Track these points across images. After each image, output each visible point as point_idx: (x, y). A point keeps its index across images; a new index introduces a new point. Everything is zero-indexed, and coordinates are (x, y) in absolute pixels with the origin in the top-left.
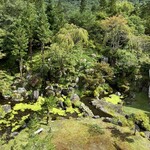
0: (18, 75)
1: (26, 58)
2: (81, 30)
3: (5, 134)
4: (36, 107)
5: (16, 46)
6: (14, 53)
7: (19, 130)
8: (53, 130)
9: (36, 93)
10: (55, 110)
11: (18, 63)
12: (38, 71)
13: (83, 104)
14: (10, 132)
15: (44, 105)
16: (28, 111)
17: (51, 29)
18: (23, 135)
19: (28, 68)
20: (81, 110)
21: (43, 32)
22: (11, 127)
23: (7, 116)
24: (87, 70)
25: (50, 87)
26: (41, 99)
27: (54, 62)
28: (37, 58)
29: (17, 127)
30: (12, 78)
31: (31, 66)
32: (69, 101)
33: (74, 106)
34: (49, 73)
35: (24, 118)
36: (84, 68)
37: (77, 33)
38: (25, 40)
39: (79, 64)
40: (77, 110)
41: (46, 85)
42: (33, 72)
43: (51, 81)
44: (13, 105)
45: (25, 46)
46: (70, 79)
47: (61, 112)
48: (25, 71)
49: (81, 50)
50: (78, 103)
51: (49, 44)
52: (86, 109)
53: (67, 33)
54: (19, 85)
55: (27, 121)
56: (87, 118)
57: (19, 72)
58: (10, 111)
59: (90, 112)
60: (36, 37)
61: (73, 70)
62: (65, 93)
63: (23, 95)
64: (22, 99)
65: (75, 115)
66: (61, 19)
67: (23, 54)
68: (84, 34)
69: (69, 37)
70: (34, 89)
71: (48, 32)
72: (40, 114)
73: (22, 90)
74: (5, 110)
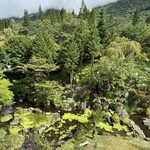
0: (69, 86)
1: (76, 71)
2: (133, 43)
3: (54, 141)
4: (83, 119)
5: (68, 59)
6: (67, 66)
7: (66, 139)
8: (99, 145)
9: (84, 105)
10: (101, 125)
11: (69, 75)
12: (87, 83)
13: (132, 123)
14: (57, 140)
15: (91, 118)
16: (75, 122)
17: (101, 43)
18: (69, 145)
19: (78, 80)
20: (130, 129)
21: (93, 46)
22: (59, 135)
23: (57, 124)
24: (139, 85)
25: (98, 100)
26: (88, 112)
27: (102, 75)
28: (86, 70)
29: (65, 136)
30: (63, 88)
31: (80, 78)
32: (116, 117)
33: (122, 123)
34: (97, 86)
35: (71, 128)
36: (136, 83)
37: (129, 46)
38: (76, 54)
39: (129, 78)
40: (125, 128)
41: (94, 98)
42: (82, 84)
43: (98, 94)
44: (62, 114)
45: (76, 59)
46: (119, 93)
47: (108, 127)
48: (74, 82)
49: (132, 63)
50: (127, 120)
51: (99, 58)
52: (137, 128)
53: (117, 46)
54: (69, 96)
55: (74, 131)
56: (138, 139)
57: (69, 83)
58: (59, 119)
59: (141, 132)
60: (86, 51)
61: (123, 84)
62: (112, 107)
63: (71, 105)
64: (70, 109)
65: (123, 133)
66: (112, 33)
67: (74, 66)
68: (136, 46)
69: (120, 50)
70: (82, 100)
71: (98, 46)
72: (87, 126)
73: (71, 100)
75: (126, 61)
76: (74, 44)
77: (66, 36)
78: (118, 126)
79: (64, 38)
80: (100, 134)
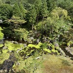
0: (31, 31)
1: (35, 24)
2: (64, 10)
3: (23, 57)
4: (37, 47)
5: (31, 18)
6: (30, 21)
7: (29, 56)
9: (38, 40)
10: (46, 50)
11: (31, 26)
12: (40, 30)
13: (60, 49)
14: (25, 56)
15: (41, 46)
16: (34, 48)
17: (48, 10)
18: (31, 58)
19: (35, 29)
20: (59, 52)
21: (44, 11)
22: (26, 54)
23: (25, 49)
24: (65, 32)
25: (45, 38)
26: (40, 44)
27: (48, 26)
28: (40, 24)
29: (29, 54)
30: (28, 32)
31: (37, 28)
32: (53, 46)
33: (55, 49)
34: (45, 32)
36: (63, 31)
37: (62, 12)
39: (60, 28)
40: (57, 51)
41: (43, 37)
42: (38, 30)
43: (45, 35)
44: (27, 44)
45: (35, 18)
46: (55, 35)
47: (49, 51)
48: (34, 29)
49: (62, 21)
50: (58, 48)
51: (46, 17)
52: (62, 51)
53: (56, 12)
54: (31, 36)
55: (33, 52)
56: (62, 56)
57: (31, 30)
58: (26, 47)
59: (64, 53)
60: (40, 14)
61: (57, 31)
62: (51, 42)
63: (32, 40)
64: (32, 42)
65: (56, 54)
66: (54, 5)
67: (34, 21)
68: (65, 12)
69: (57, 14)
70: (37, 38)
71: (46, 11)
72: (39, 50)
73: (32, 38)
74: (24, 46)
75: (60, 20)
76: (34, 10)
77: (30, 5)
78: (53, 50)
79: (29, 7)
80: (45, 54)
